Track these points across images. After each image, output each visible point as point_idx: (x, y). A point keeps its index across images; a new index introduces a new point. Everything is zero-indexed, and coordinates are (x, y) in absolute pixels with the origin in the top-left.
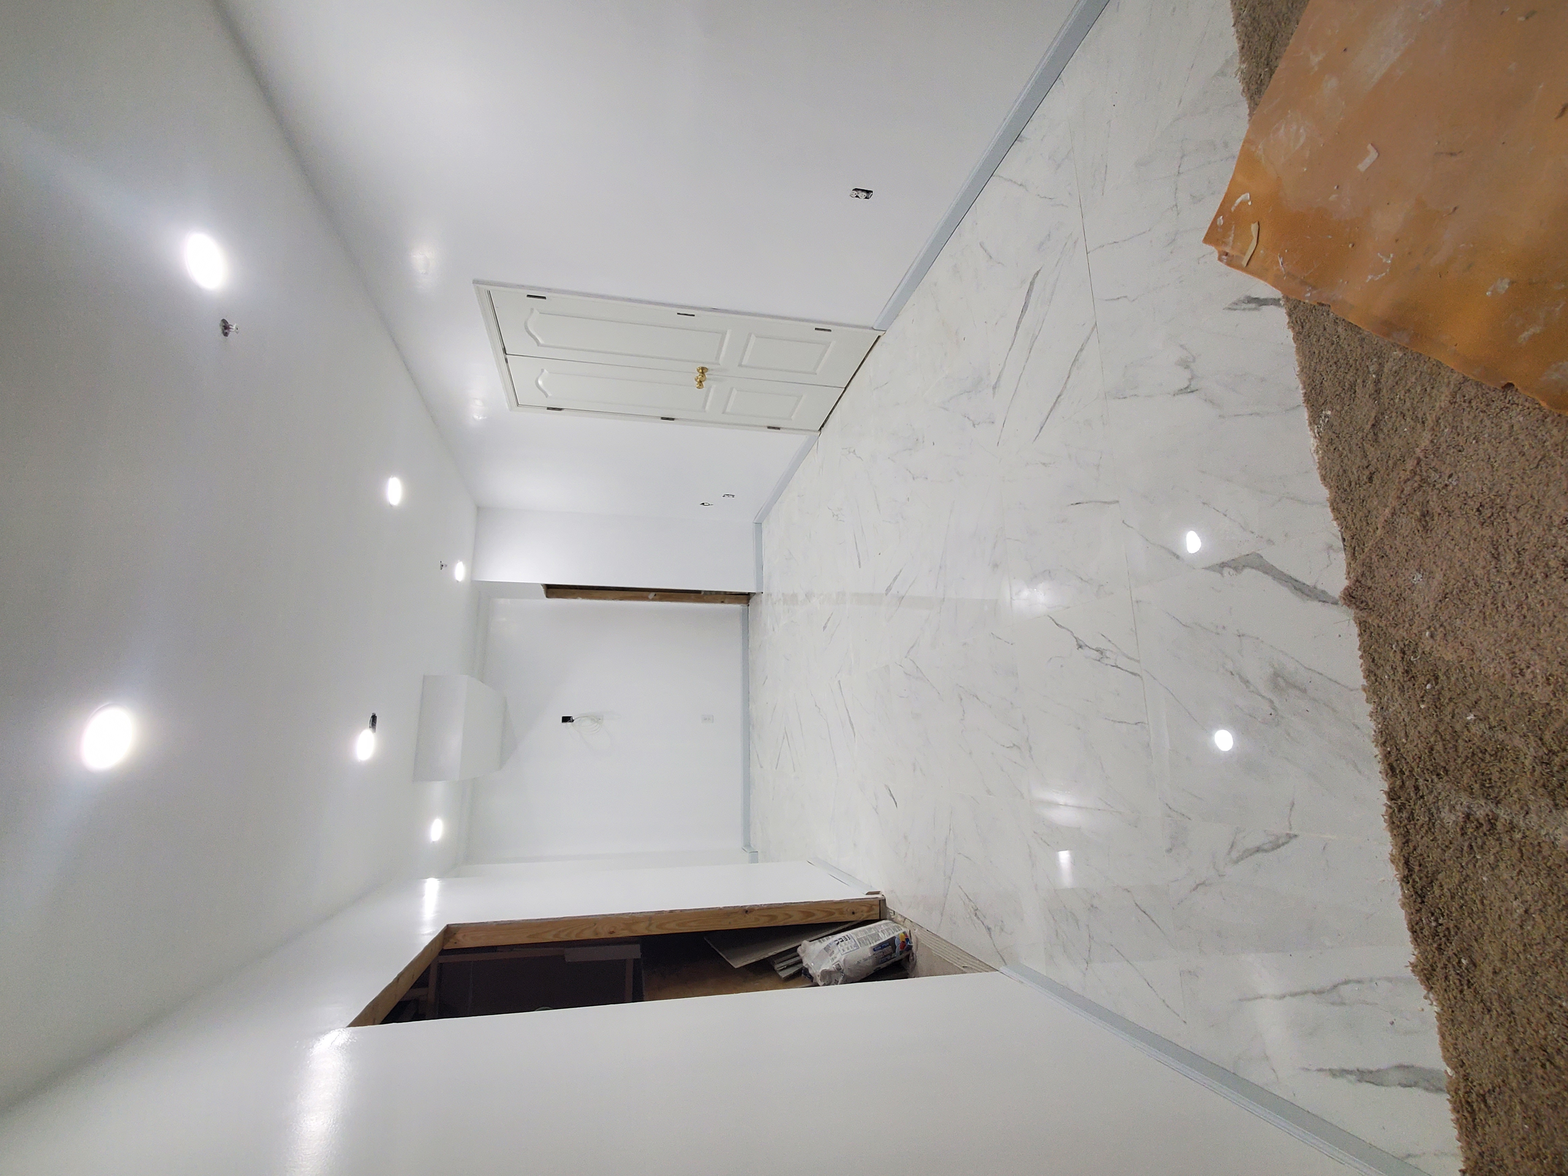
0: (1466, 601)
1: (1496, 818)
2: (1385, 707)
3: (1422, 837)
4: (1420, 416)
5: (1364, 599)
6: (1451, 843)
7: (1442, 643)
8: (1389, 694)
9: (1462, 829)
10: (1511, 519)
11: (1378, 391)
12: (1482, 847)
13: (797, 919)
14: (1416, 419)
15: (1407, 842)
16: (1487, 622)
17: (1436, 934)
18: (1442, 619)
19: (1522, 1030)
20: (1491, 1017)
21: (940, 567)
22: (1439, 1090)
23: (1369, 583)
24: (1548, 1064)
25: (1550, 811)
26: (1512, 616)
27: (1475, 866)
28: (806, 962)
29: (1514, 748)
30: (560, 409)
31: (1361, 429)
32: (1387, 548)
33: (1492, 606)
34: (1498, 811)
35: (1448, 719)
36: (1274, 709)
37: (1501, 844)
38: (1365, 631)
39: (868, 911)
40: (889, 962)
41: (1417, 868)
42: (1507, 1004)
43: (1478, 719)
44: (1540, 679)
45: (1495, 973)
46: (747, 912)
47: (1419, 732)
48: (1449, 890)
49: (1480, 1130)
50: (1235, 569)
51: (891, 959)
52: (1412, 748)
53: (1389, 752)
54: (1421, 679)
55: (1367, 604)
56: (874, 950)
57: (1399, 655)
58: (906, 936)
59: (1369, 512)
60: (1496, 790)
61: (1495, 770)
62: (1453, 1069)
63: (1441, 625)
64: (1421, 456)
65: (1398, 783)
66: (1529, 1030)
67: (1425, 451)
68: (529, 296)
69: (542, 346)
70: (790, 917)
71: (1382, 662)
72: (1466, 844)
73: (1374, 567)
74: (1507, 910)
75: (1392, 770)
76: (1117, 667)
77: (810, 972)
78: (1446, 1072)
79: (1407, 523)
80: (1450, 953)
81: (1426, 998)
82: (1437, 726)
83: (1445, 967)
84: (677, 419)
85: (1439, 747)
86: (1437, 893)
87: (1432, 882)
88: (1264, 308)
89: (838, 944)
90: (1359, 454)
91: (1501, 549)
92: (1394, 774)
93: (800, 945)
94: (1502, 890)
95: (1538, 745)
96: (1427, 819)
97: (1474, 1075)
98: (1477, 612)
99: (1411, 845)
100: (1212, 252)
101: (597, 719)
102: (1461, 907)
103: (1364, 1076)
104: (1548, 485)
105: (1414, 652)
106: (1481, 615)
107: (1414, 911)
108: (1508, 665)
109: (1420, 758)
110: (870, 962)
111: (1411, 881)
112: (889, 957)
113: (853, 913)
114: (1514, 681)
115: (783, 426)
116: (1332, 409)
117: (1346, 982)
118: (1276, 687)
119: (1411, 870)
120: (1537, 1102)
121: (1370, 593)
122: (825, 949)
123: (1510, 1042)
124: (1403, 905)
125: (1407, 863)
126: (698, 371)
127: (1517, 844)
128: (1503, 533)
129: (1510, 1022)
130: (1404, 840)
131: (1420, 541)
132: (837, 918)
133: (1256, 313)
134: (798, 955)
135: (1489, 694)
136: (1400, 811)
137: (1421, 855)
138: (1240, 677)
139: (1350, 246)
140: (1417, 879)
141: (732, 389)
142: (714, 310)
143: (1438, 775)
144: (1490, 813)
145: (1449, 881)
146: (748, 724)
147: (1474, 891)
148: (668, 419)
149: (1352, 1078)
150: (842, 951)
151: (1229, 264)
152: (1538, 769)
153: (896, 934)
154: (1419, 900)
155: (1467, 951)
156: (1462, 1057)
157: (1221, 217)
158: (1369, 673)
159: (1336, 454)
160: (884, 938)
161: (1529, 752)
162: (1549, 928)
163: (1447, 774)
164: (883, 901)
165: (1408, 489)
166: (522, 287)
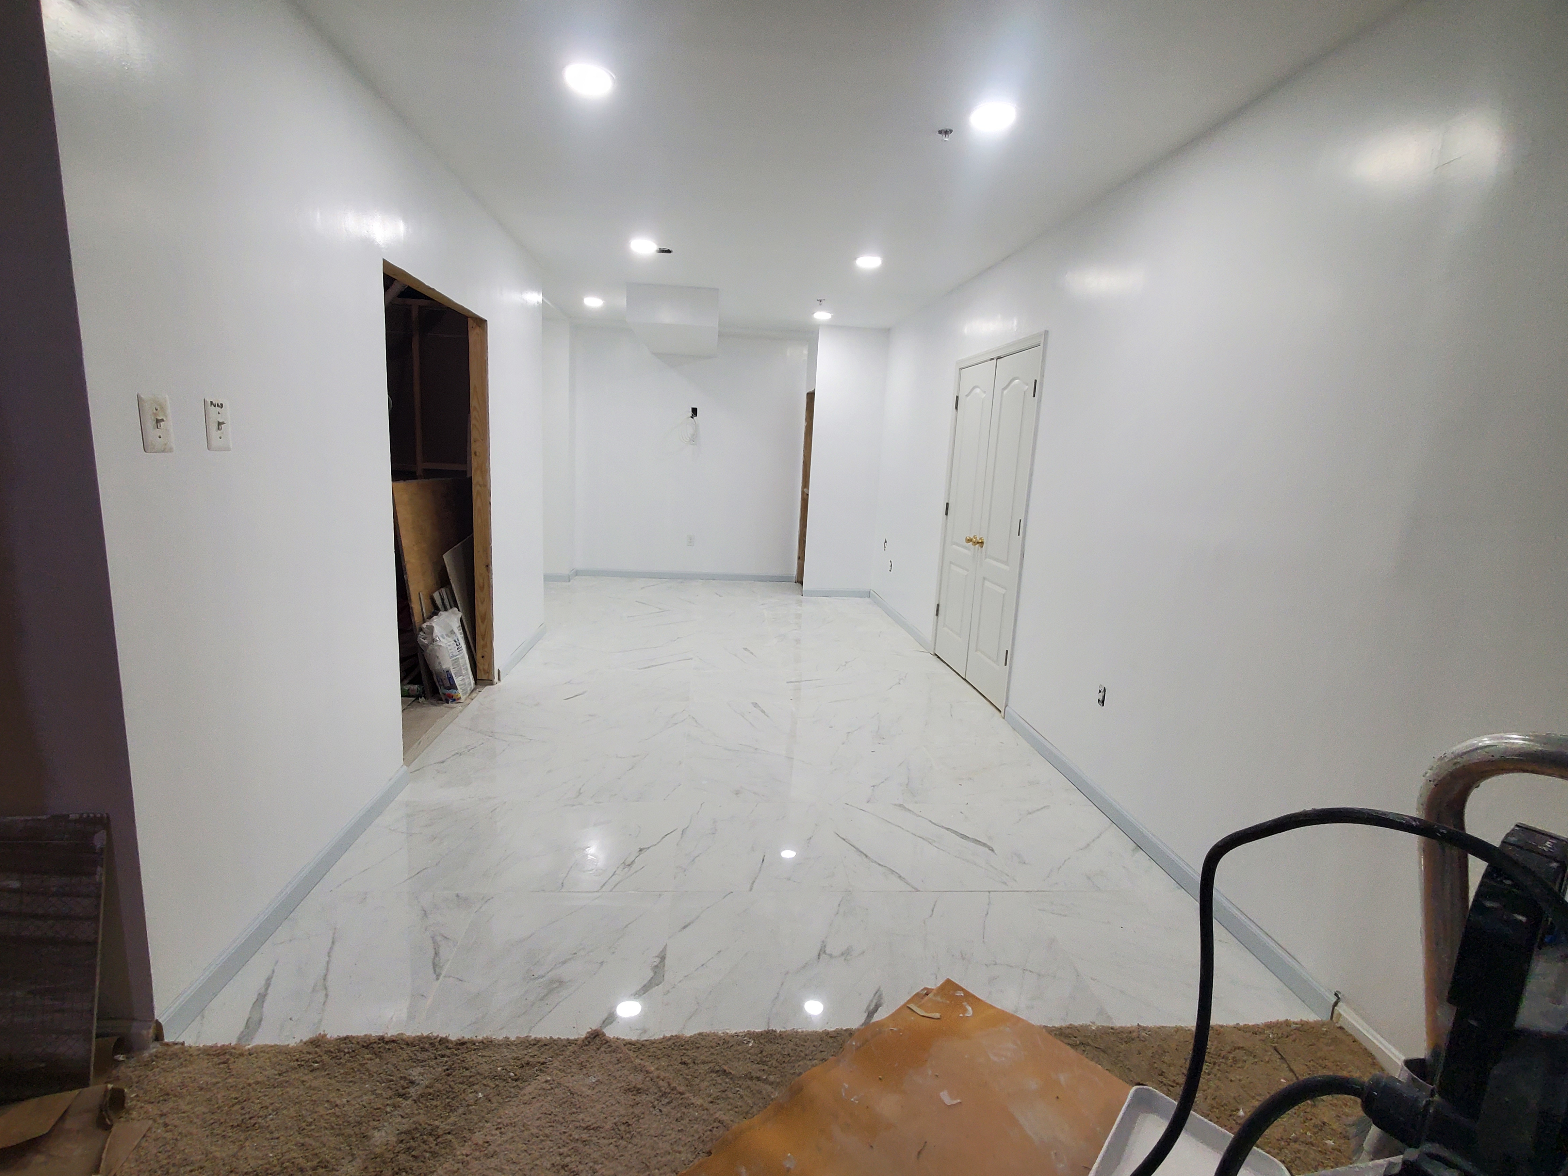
0: (563, 1106)
1: (406, 1099)
2: (509, 1047)
3: (407, 1053)
4: (718, 1101)
5: (592, 1044)
6: (398, 1070)
7: (539, 1086)
8: (517, 1051)
9: (405, 1077)
10: (611, 1141)
11: (751, 1078)
12: (388, 1088)
13: (480, 608)
14: (718, 1098)
15: (408, 1044)
16: (542, 1115)
17: (339, 1051)
18: (556, 1089)
19: (262, 1090)
20: (276, 1075)
21: (756, 749)
22: (239, 1039)
23: (602, 1049)
24: (236, 1101)
25: (398, 1130)
26: (540, 1130)
27: (378, 1081)
28: (443, 615)
29: (449, 1117)
30: (956, 408)
31: (726, 1063)
32: (624, 1064)
33: (552, 1120)
34: (410, 1100)
35: (484, 1082)
36: (537, 978)
37: (387, 1098)
38: (569, 1043)
39: (484, 670)
40: (437, 684)
41: (387, 1047)
42: (280, 1085)
43: (478, 1099)
44: (489, 1138)
45: (303, 1081)
46: (487, 566)
47: (482, 1063)
48: (367, 1063)
49: (206, 1057)
50: (657, 966)
51: (440, 685)
52: (472, 1059)
53: (474, 1044)
54: (518, 1072)
55: (587, 1045)
56: (447, 671)
57: (542, 1060)
58: (458, 699)
59: (659, 1059)
60: (424, 1102)
61: (438, 1103)
62: (249, 1049)
63: (552, 1088)
64: (686, 1096)
65: (450, 1046)
66: (260, 1095)
67: (687, 1098)
68: (1036, 381)
69: (1002, 393)
70: (482, 603)
71: (542, 1050)
72: (394, 1079)
73: (613, 1054)
74: (342, 1095)
75: (462, 1043)
76: (613, 875)
77: (435, 617)
78: (249, 1045)
79: (637, 1079)
80: (324, 1058)
81: (301, 1040)
82: (481, 1074)
83: (316, 1053)
84: (947, 519)
85: (467, 1073)
86: (368, 1056)
87: (376, 1054)
88: (866, 1015)
89: (455, 642)
90: (707, 1059)
91: (592, 1131)
92: (457, 1044)
93: (459, 611)
94: (356, 1094)
95: (446, 1130)
96: (419, 1058)
97: (242, 1059)
98: (553, 1110)
99: (405, 1046)
100: (934, 984)
101: (694, 439)
102: (353, 1069)
103: (261, 998)
104: (626, 1166)
105: (541, 1070)
106: (550, 1112)
107: (359, 1041)
108: (506, 1121)
109: (464, 1061)
110: (438, 667)
111: (379, 1041)
112: (441, 683)
113: (483, 657)
114: (495, 1123)
115: (939, 618)
116: (752, 1047)
117: (327, 995)
118: (552, 981)
119: (387, 1043)
120: (215, 1091)
121: (595, 1048)
122: (452, 630)
123: (257, 1083)
124: (366, 1035)
125: (393, 1041)
126: (981, 539)
127: (383, 1108)
128: (603, 1135)
129: (269, 1085)
130: (409, 1042)
131: (620, 1085)
132: (480, 642)
133: (865, 1007)
134: (451, 608)
135: (493, 1108)
136: (431, 1044)
137: (396, 1051)
138: (570, 959)
139: (880, 1077)
140: (380, 1045)
141: (967, 570)
142: (1023, 554)
143: (448, 1070)
144: (410, 1095)
145: (373, 1065)
146: (683, 578)
147: (361, 1078)
148: (947, 509)
149: (263, 990)
150: (449, 644)
151: (917, 994)
152: (430, 1128)
153: (460, 691)
154: (365, 1044)
155: (323, 1067)
156: (255, 1055)
157: (963, 995)
158: (537, 1041)
159: (714, 1044)
160: (458, 681)
161: (443, 1126)
162: (322, 1116)
163: (446, 1075)
164: (491, 683)
165: (661, 1083)
166: (1042, 376)
